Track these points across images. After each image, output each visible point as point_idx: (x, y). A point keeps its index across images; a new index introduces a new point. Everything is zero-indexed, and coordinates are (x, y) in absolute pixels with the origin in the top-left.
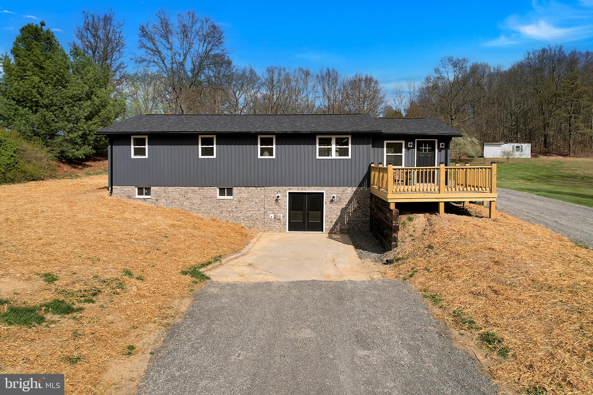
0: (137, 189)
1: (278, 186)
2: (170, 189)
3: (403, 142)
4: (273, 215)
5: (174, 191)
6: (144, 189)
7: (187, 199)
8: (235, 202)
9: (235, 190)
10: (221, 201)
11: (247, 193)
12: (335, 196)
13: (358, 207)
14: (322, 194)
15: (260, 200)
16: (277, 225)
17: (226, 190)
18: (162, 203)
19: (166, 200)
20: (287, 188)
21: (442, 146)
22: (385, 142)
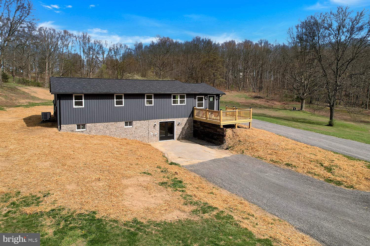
0: (76, 126)
1: (155, 119)
2: (98, 124)
3: (204, 97)
4: (152, 134)
5: (100, 126)
6: (81, 125)
7: (108, 129)
8: (134, 129)
9: (134, 123)
10: (127, 129)
11: (140, 123)
12: (179, 122)
13: (189, 127)
14: (174, 122)
15: (146, 127)
16: (154, 138)
17: (128, 123)
18: (93, 133)
19: (95, 131)
20: (159, 120)
21: (217, 98)
22: (197, 97)
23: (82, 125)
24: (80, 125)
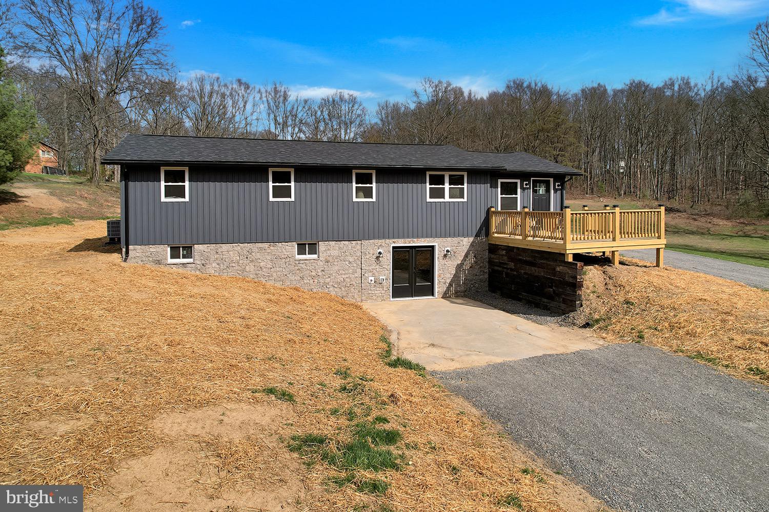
0: (169, 249)
1: (379, 238)
2: (225, 247)
4: (373, 278)
5: (231, 251)
6: (181, 249)
7: (252, 261)
8: (321, 263)
9: (322, 246)
10: (301, 262)
11: (337, 249)
12: (449, 249)
13: (476, 262)
14: (433, 247)
15: (356, 258)
16: (378, 291)
17: (307, 246)
18: (212, 268)
19: (218, 264)
20: (391, 241)
21: (558, 186)
22: (500, 181)
23: (183, 247)
24: (179, 247)
